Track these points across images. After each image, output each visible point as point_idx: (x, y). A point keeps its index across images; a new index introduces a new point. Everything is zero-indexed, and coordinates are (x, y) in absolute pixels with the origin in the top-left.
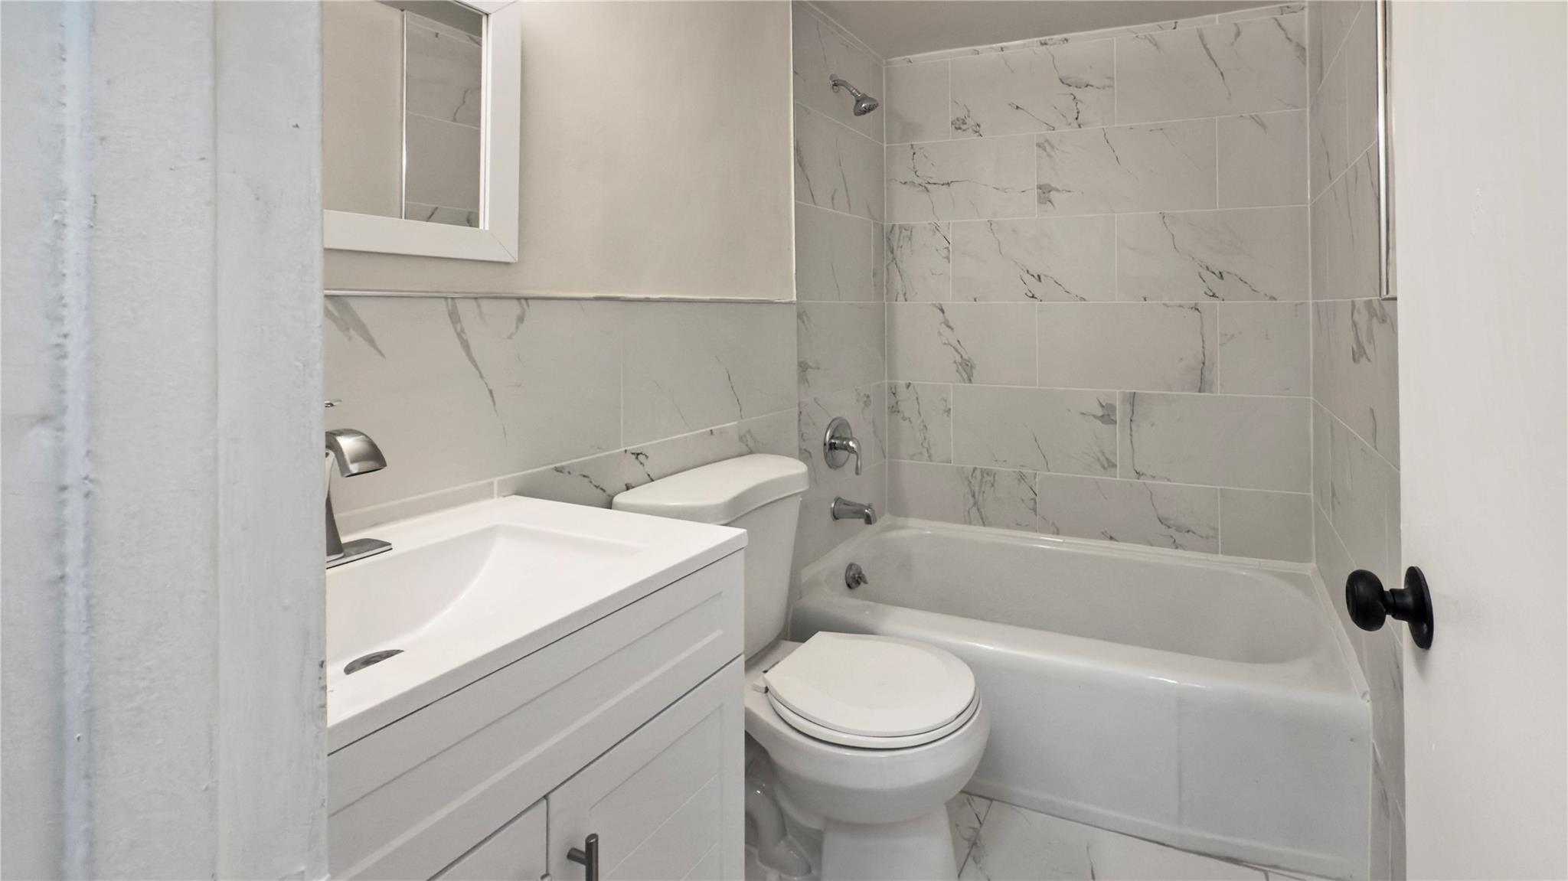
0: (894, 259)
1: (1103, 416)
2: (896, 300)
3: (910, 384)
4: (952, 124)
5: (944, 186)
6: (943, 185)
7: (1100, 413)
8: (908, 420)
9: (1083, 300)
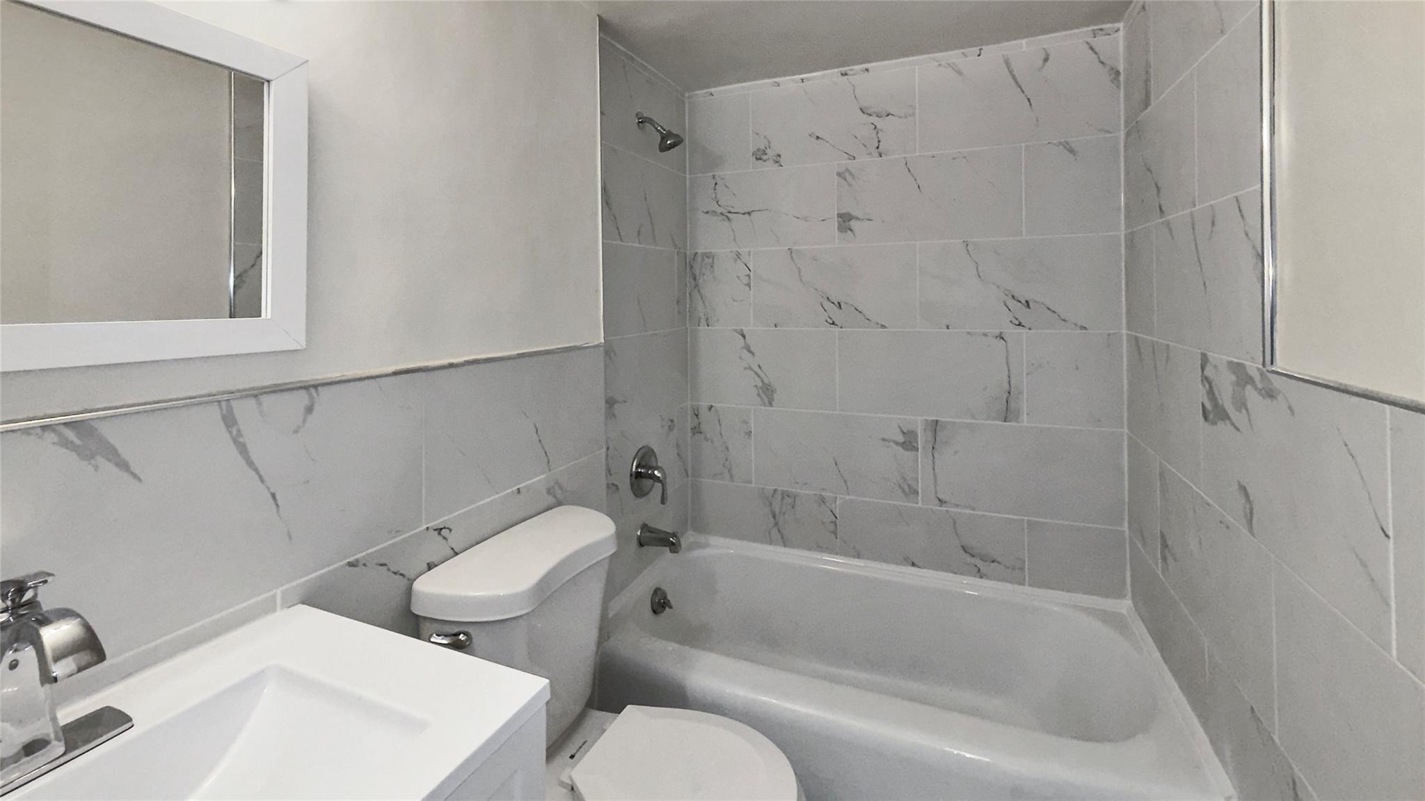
0: (696, 286)
1: (904, 443)
2: (699, 326)
3: (712, 406)
4: (753, 155)
5: (746, 215)
6: (744, 214)
7: (901, 439)
8: (709, 442)
9: (883, 326)
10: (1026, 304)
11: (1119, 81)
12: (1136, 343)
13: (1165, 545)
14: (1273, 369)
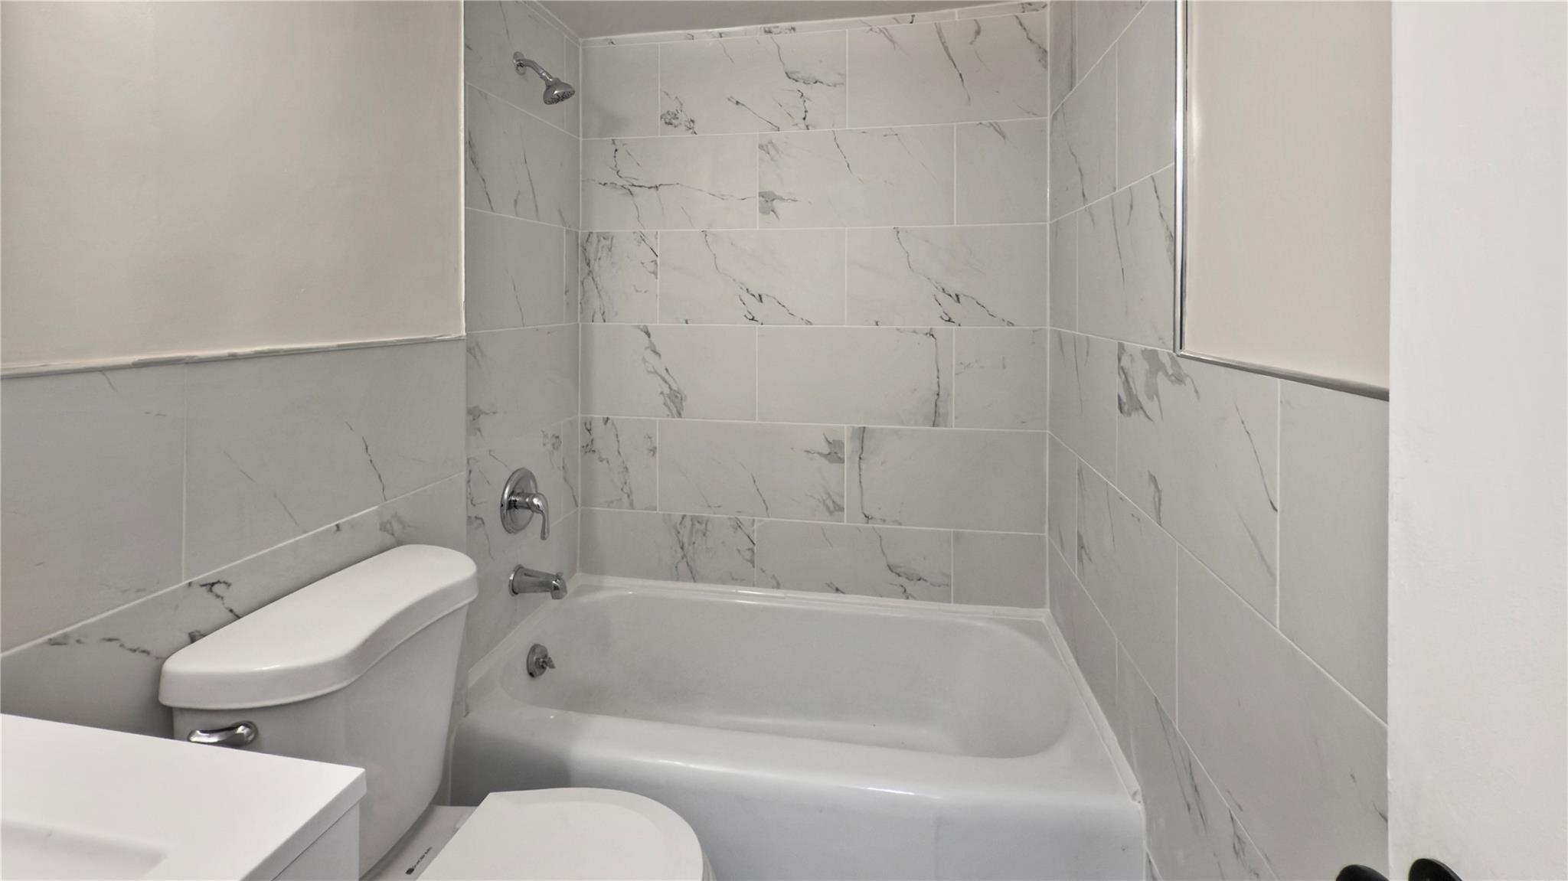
0: (590, 272)
1: (829, 454)
2: (593, 321)
3: (608, 419)
4: (661, 118)
5: (652, 189)
6: (650, 188)
7: (826, 450)
8: (605, 462)
9: (809, 323)
10: (956, 299)
11: (1046, 61)
12: (1060, 339)
13: (1081, 547)
14: (1182, 353)
